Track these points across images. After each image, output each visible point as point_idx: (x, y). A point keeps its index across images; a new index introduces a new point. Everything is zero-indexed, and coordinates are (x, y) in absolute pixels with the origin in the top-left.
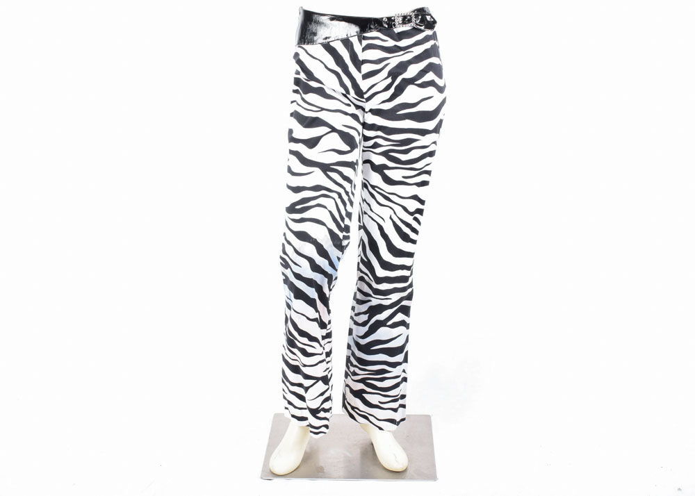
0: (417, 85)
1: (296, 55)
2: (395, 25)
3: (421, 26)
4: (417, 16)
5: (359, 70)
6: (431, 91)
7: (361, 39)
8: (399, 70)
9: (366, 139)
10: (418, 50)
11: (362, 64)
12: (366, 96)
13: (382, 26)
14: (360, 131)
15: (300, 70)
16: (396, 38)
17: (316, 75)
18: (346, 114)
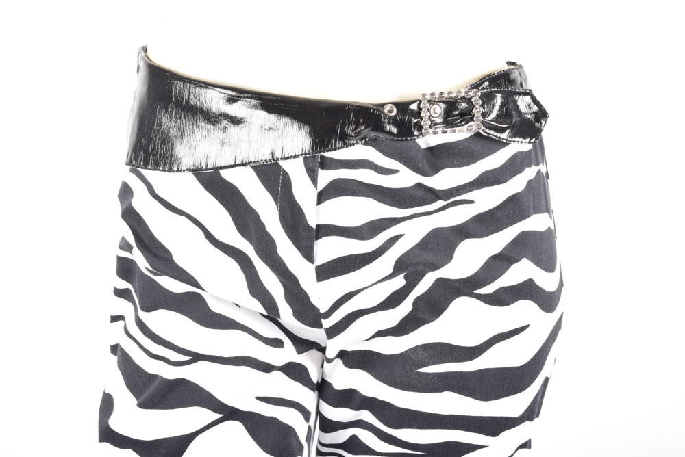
0: (479, 297)
1: (126, 192)
2: (420, 128)
3: (502, 130)
4: (488, 99)
5: (308, 255)
6: (524, 310)
7: (313, 165)
8: (428, 257)
9: (328, 426)
10: (488, 199)
11: (318, 238)
12: (327, 323)
13: (383, 130)
14: (312, 408)
15: (131, 239)
16: (424, 165)
17: (180, 259)
18: (267, 368)
